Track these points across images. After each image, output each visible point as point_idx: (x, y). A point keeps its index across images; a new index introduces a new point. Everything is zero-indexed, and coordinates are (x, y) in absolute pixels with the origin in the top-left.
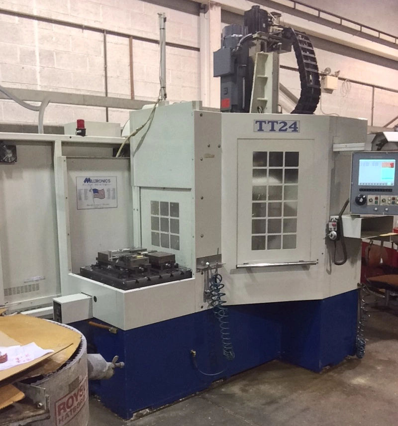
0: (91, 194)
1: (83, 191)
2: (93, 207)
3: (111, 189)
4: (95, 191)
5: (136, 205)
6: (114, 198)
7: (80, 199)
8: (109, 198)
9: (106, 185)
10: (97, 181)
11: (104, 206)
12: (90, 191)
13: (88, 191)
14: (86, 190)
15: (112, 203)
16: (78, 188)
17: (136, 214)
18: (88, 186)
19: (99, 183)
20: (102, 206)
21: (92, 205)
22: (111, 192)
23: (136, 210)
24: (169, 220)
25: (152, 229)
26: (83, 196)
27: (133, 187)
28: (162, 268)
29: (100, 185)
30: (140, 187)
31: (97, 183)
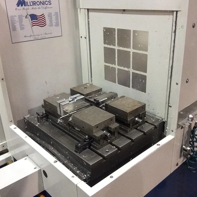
0: (27, 22)
1: (17, 19)
2: (32, 38)
3: (53, 14)
4: (33, 17)
5: (83, 31)
6: (57, 25)
7: (14, 29)
8: (51, 25)
9: (46, 8)
10: (34, 3)
11: (47, 36)
12: (26, 17)
13: (24, 18)
14: (20, 17)
15: (55, 31)
16: (10, 15)
17: (84, 43)
18: (22, 11)
19: (37, 7)
20: (44, 36)
21: (31, 36)
22: (54, 18)
23: (83, 38)
24: (131, 54)
25: (105, 62)
26: (18, 26)
27: (79, 9)
28: (131, 125)
29: (39, 8)
30: (88, 10)
31: (35, 7)
